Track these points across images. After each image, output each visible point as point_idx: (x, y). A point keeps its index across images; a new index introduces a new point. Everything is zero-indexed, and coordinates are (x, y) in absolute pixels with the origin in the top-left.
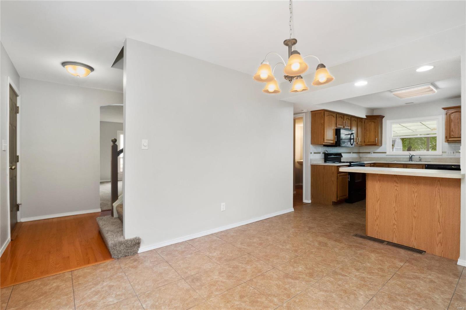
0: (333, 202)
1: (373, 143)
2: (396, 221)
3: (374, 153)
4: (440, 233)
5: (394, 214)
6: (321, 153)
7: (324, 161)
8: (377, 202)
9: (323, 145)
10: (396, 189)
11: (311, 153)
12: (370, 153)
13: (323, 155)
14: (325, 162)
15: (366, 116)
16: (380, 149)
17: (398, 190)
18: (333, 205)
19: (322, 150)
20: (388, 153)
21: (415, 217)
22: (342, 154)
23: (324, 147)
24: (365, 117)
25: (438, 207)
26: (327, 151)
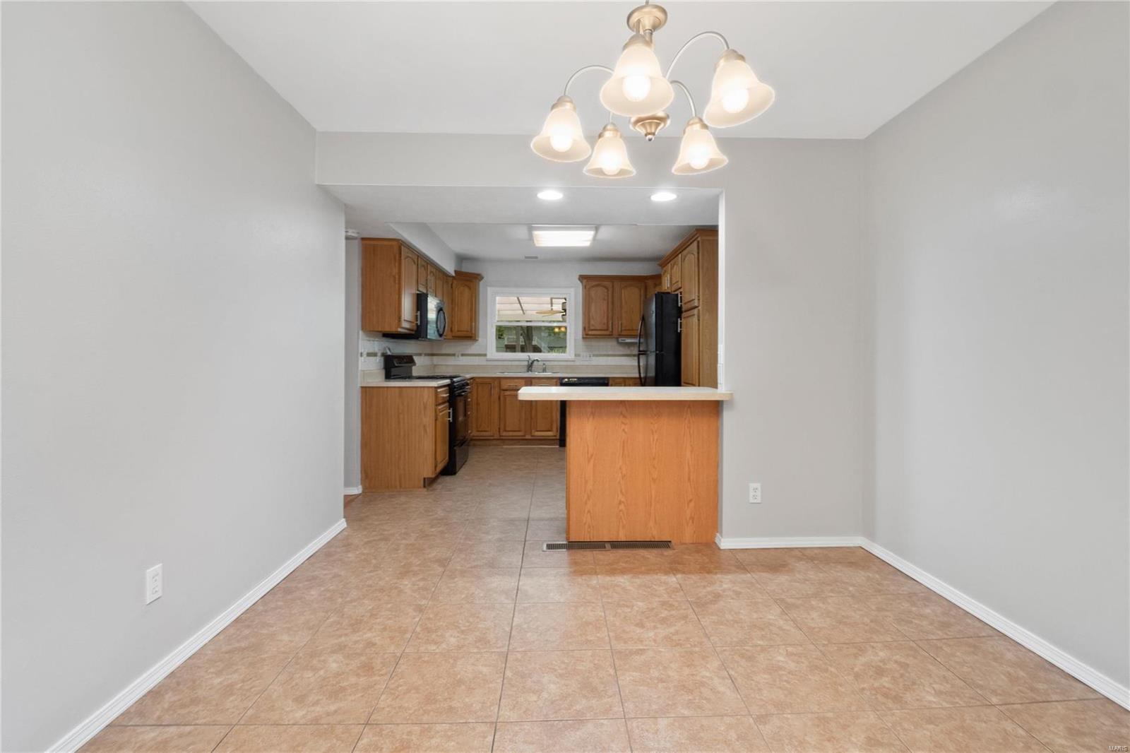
0: (424, 479)
1: (465, 333)
2: (623, 494)
3: (462, 355)
4: (691, 501)
5: (619, 482)
6: (379, 354)
7: (384, 376)
8: (589, 461)
9: (381, 335)
10: (624, 430)
11: (361, 355)
12: (454, 355)
13: (382, 359)
14: (388, 376)
15: (455, 271)
16: (474, 348)
17: (626, 430)
18: (424, 487)
19: (378, 346)
20: (488, 357)
21: (654, 480)
22: (416, 358)
23: (384, 339)
24: (454, 274)
25: (688, 454)
26: (389, 349)
